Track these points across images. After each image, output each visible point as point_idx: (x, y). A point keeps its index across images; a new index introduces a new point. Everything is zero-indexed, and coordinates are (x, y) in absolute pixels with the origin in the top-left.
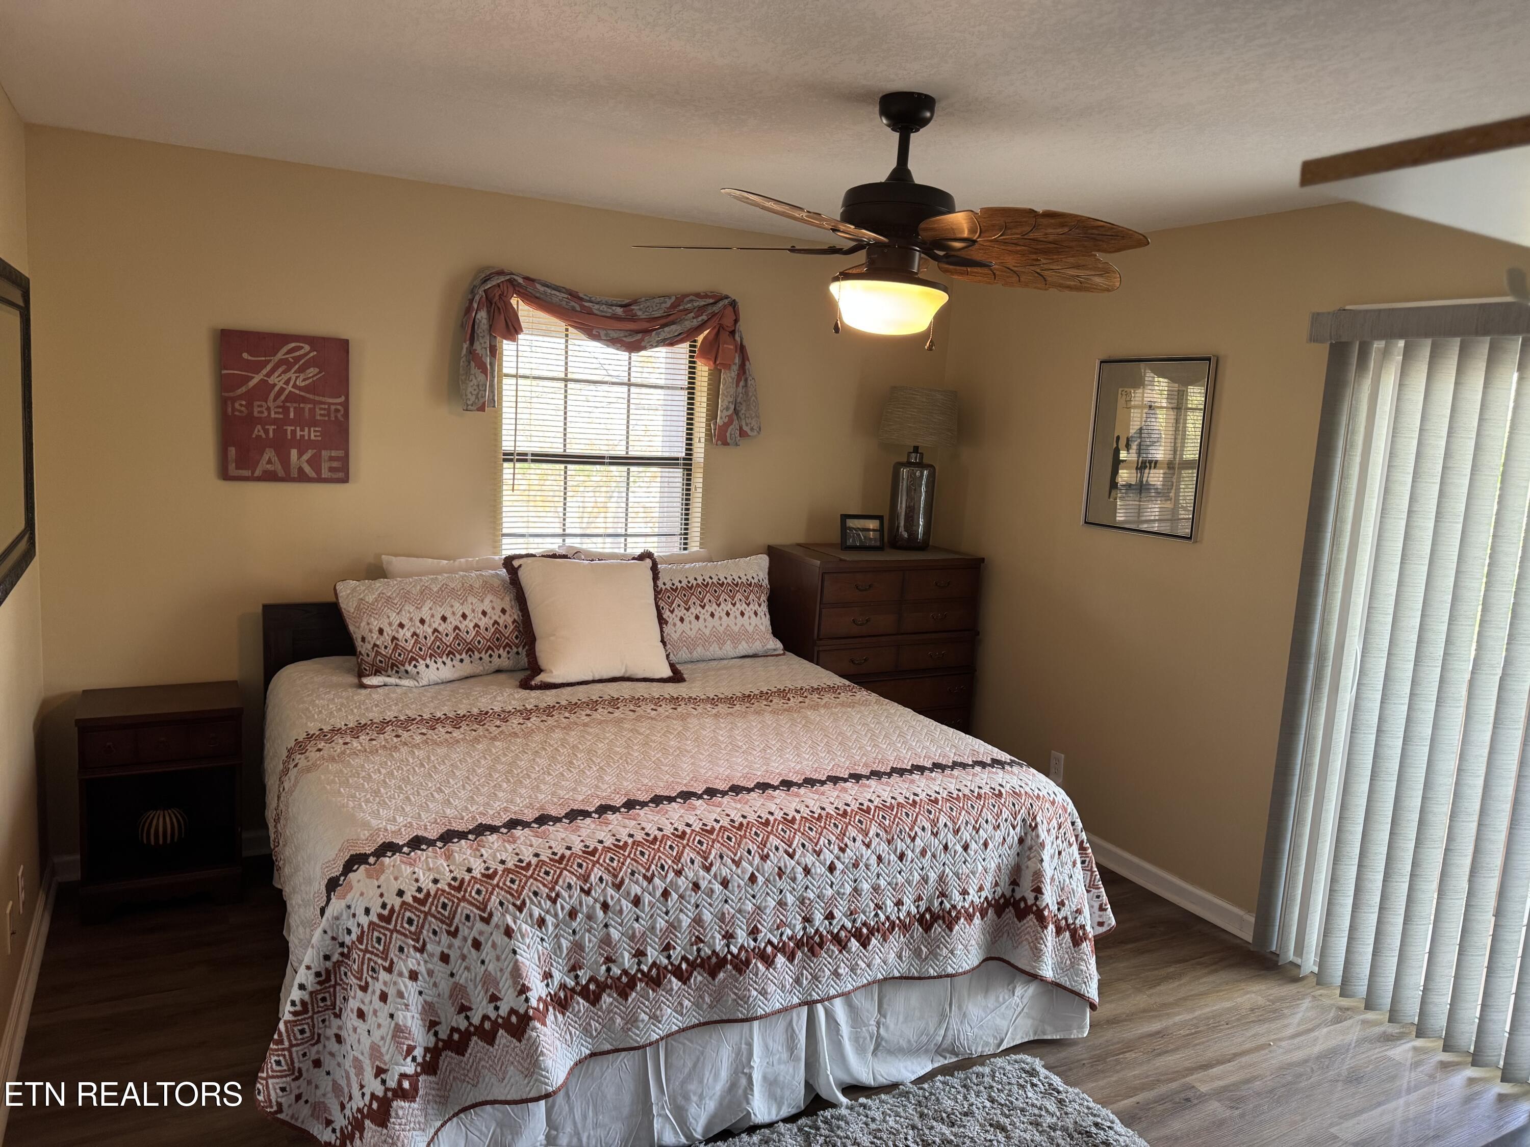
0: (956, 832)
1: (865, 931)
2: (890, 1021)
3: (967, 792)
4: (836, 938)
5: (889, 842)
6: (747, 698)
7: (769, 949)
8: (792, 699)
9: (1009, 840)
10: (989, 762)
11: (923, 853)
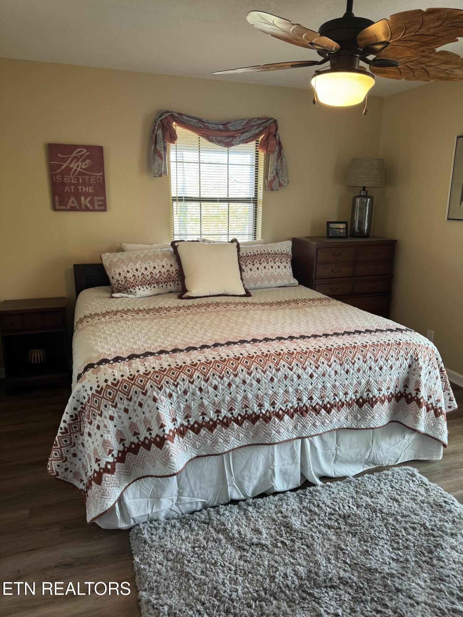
0: (376, 361)
1: (329, 406)
2: (342, 448)
3: (382, 342)
4: (314, 409)
5: (341, 365)
6: (279, 303)
7: (281, 412)
8: (300, 304)
9: (403, 366)
10: (395, 329)
11: (359, 370)
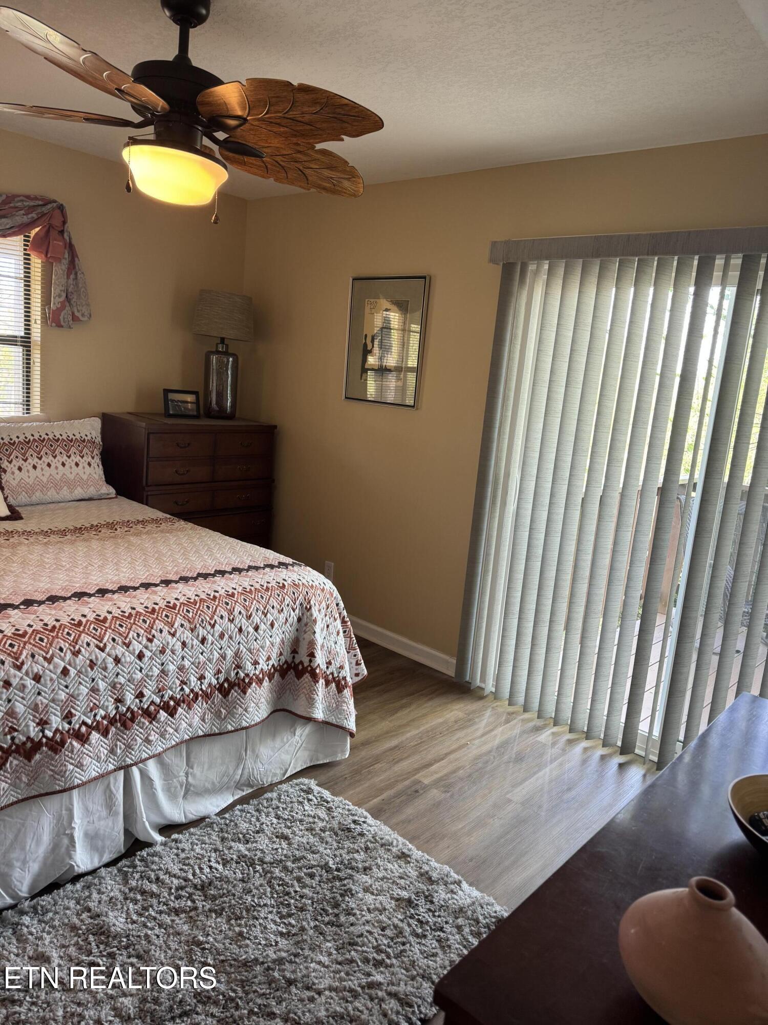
0: (249, 617)
1: (172, 703)
2: (197, 770)
3: (258, 586)
4: (147, 713)
5: (192, 630)
6: (79, 530)
7: (84, 729)
8: (119, 529)
9: (291, 620)
10: (276, 564)
11: (222, 636)
